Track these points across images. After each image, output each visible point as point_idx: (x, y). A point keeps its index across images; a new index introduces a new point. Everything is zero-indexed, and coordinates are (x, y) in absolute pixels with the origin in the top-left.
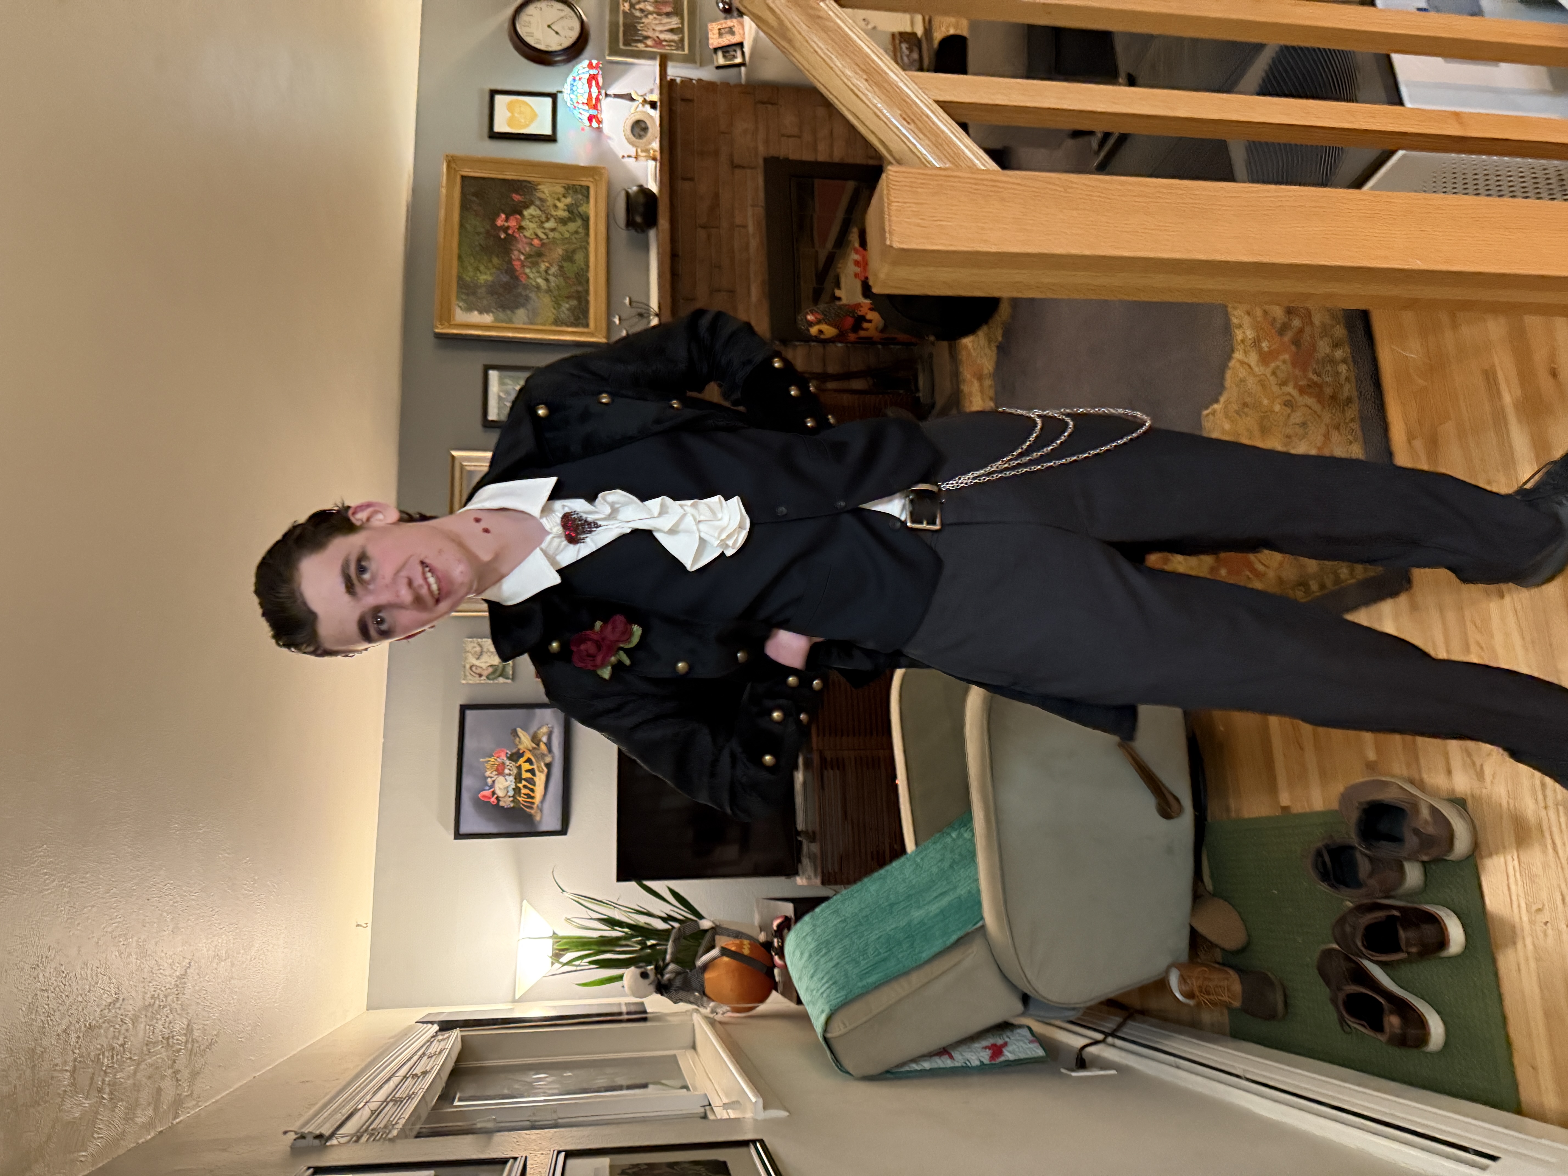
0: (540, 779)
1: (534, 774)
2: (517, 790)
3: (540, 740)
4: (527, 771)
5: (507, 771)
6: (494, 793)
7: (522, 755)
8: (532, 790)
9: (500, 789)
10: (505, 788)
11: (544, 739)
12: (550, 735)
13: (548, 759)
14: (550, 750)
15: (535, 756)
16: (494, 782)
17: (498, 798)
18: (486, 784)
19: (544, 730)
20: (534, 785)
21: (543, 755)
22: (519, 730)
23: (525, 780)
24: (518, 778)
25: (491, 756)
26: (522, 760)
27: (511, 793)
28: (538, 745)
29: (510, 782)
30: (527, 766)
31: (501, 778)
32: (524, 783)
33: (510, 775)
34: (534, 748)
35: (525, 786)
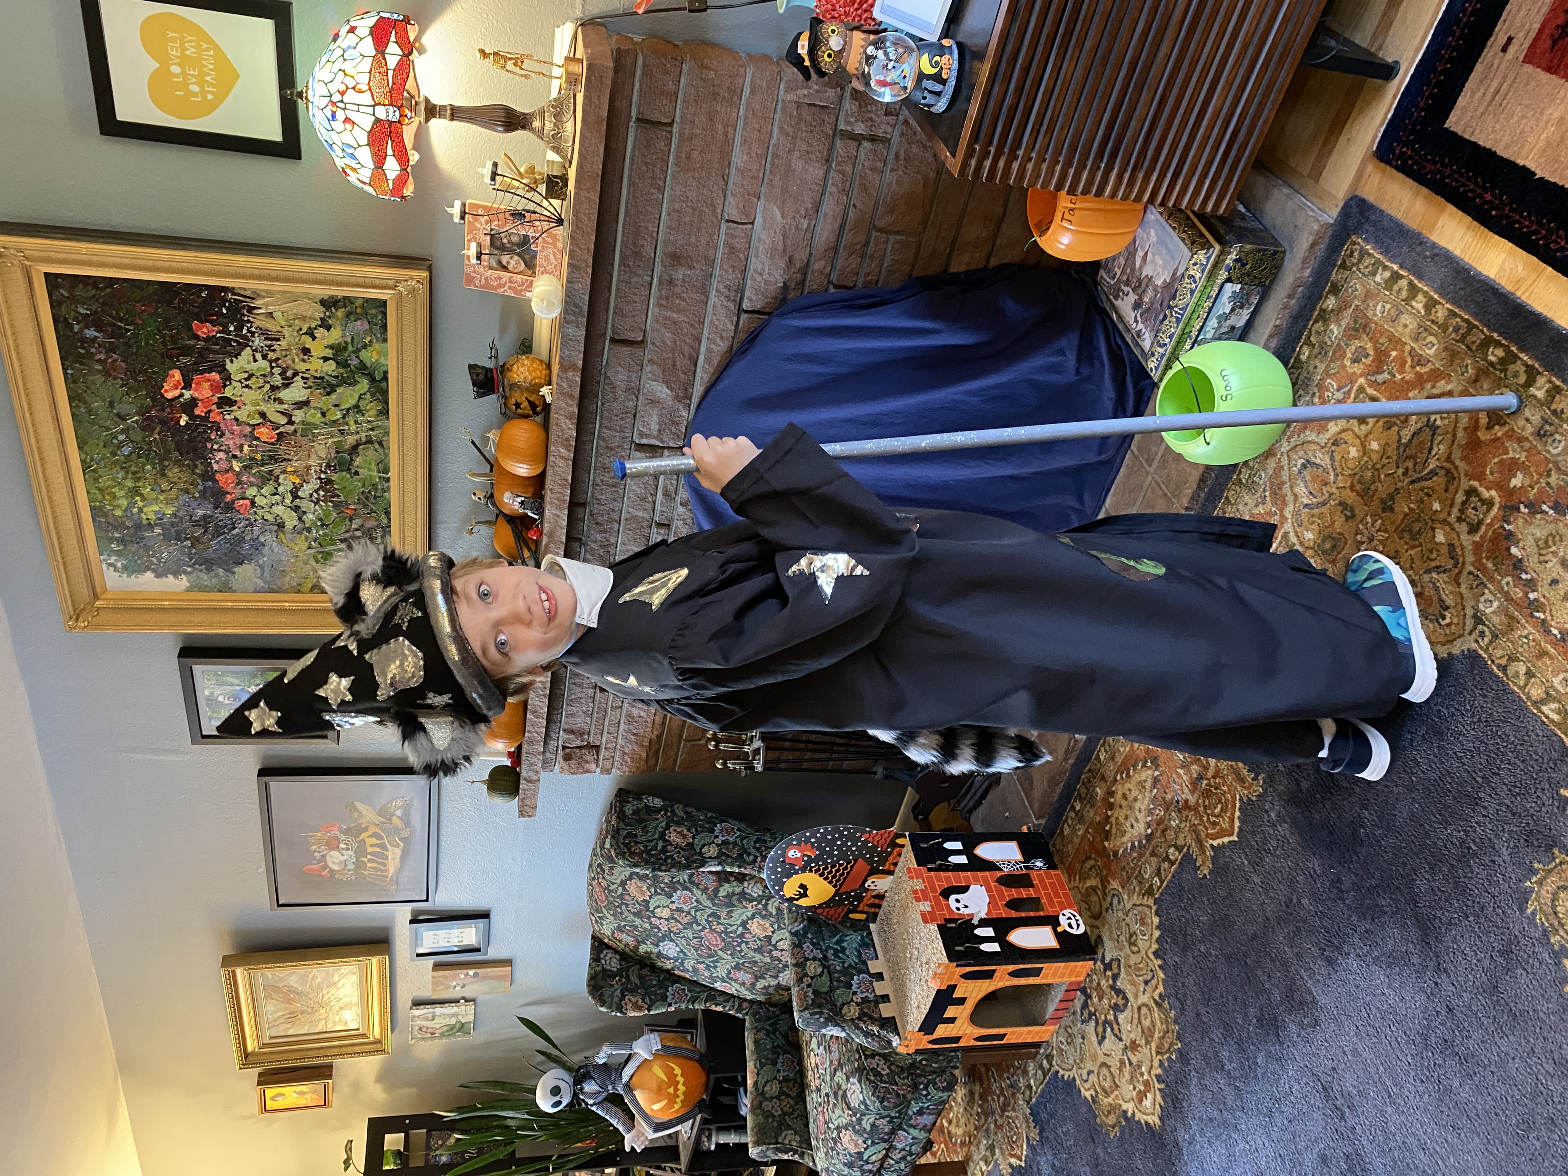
0: (394, 854)
1: (383, 847)
2: (359, 865)
3: (393, 814)
4: (372, 846)
5: (342, 846)
6: (326, 866)
7: (366, 829)
8: (385, 865)
9: (334, 863)
10: (340, 863)
11: (399, 813)
12: (407, 808)
13: (405, 834)
14: (408, 824)
15: (384, 831)
16: (324, 856)
17: (332, 871)
18: (314, 858)
19: (399, 803)
20: (387, 859)
21: (397, 830)
22: (358, 804)
23: (370, 854)
24: (360, 852)
25: (318, 831)
26: (363, 836)
27: (352, 867)
28: (390, 820)
29: (349, 856)
30: (374, 840)
31: (335, 853)
32: (369, 857)
33: (348, 849)
34: (383, 823)
35: (369, 860)
